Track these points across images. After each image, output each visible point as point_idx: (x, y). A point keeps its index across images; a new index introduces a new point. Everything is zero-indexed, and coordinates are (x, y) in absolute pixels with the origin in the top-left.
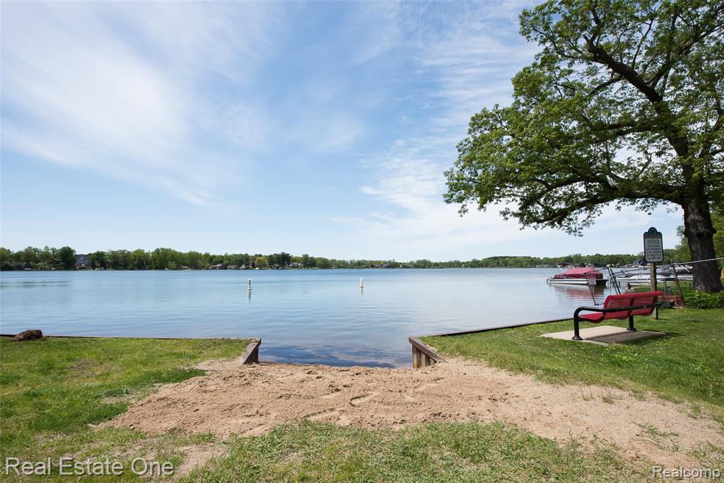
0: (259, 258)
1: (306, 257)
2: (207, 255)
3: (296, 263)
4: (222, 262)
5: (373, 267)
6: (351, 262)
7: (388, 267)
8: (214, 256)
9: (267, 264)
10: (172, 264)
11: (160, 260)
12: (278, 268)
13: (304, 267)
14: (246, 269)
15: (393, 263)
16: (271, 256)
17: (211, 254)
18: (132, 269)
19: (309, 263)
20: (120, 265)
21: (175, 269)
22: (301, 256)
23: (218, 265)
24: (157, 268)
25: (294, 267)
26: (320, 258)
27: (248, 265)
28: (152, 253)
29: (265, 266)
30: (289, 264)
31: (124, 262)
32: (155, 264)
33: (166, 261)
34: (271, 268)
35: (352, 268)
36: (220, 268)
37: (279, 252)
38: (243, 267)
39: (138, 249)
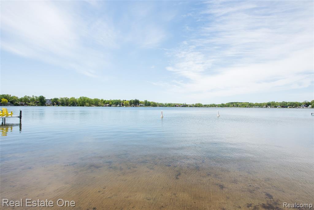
0: (125, 102)
1: (146, 102)
2: (102, 100)
3: (141, 104)
4: (109, 103)
5: (176, 106)
6: (165, 104)
7: (183, 106)
8: (105, 101)
9: (129, 104)
10: (87, 104)
11: (82, 102)
12: (134, 106)
13: (146, 106)
14: (120, 106)
15: (185, 105)
16: (130, 101)
17: (104, 100)
18: (70, 106)
19: (147, 104)
20: (65, 104)
21: (89, 106)
22: (144, 101)
23: (107, 105)
24: (81, 106)
25: (141, 106)
26: (152, 102)
27: (121, 104)
28: (79, 99)
29: (128, 105)
30: (138, 104)
31: (66, 103)
32: (80, 104)
33: (85, 103)
34: (131, 106)
35: (166, 107)
36: (108, 106)
37: (134, 99)
38: (118, 105)
39: (72, 97)
